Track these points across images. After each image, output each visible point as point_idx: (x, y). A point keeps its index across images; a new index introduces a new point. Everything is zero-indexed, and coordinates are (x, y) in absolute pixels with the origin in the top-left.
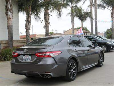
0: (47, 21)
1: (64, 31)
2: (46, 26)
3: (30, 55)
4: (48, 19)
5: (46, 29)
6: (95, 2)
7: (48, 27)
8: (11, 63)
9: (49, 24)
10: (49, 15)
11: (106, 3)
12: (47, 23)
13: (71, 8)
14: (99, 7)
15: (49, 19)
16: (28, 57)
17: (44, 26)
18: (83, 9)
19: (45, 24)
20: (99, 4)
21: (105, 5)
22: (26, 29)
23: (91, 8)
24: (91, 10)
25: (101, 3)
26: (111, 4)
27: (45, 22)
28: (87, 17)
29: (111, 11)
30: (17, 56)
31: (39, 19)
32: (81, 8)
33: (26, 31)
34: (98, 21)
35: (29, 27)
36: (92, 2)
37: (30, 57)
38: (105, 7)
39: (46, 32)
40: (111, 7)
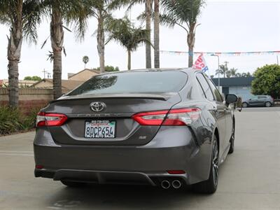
0: (57, 44)
1: (69, 74)
2: (56, 56)
3: (111, 119)
4: (60, 38)
5: (54, 63)
6: (155, 8)
7: (60, 57)
8: (35, 145)
9: (63, 51)
10: (64, 29)
11: (178, 13)
12: (58, 49)
13: (99, 19)
14: (161, 21)
15: (62, 38)
16: (102, 127)
17: (50, 56)
18: (131, 21)
19: (52, 51)
20: (162, 14)
21: (175, 17)
22: (9, 59)
23: (148, 21)
24: (148, 25)
25: (167, 13)
26: (188, 15)
27: (52, 45)
28: (139, 42)
29: (188, 30)
30: (63, 125)
31: (32, 38)
32: (128, 20)
33: (10, 66)
34: (162, 51)
35: (16, 54)
36: (149, 6)
37: (112, 127)
38: (174, 22)
39: (54, 70)
40: (188, 23)
